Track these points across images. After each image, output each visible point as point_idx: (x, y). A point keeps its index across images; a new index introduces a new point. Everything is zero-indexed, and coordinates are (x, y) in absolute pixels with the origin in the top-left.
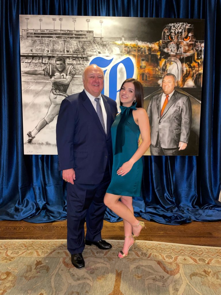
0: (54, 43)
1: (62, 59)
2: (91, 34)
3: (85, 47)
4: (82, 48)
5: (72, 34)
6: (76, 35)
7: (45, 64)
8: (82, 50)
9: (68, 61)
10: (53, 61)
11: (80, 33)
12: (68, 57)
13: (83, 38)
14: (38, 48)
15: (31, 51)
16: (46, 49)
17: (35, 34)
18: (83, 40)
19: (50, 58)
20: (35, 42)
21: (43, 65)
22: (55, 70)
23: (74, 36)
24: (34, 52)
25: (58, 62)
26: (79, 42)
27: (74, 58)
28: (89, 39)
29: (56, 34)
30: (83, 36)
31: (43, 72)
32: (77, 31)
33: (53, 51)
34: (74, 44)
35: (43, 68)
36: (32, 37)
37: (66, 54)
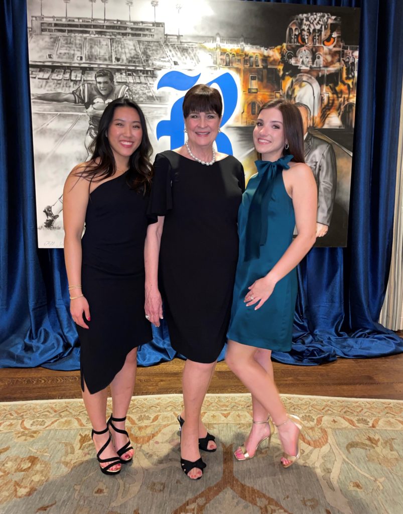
0: (93, 43)
1: (108, 73)
2: (161, 29)
3: (149, 53)
4: (145, 53)
5: (126, 28)
6: (132, 29)
7: (75, 82)
8: (144, 58)
9: (118, 77)
10: (91, 77)
11: (141, 26)
12: (119, 70)
13: (145, 35)
14: (63, 51)
15: (50, 56)
16: (78, 54)
17: (56, 25)
18: (146, 39)
19: (84, 70)
20: (56, 40)
21: (72, 84)
22: (95, 93)
23: (129, 31)
24: (55, 58)
25: (100, 79)
26: (139, 42)
27: (130, 73)
28: (156, 38)
29: (95, 26)
30: (146, 32)
31: (72, 97)
32: (135, 23)
33: (90, 57)
34: (129, 47)
35: (72, 90)
36: (50, 31)
37: (114, 65)
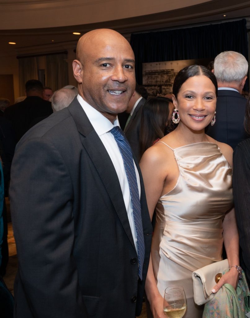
0: (157, 77)
1: (160, 86)
2: (173, 71)
3: (170, 79)
4: (169, 79)
5: (164, 72)
6: (166, 72)
7: (153, 89)
8: (169, 80)
9: (163, 87)
10: (156, 88)
11: (168, 71)
12: (163, 85)
13: (169, 74)
14: (150, 80)
15: (147, 82)
16: (154, 81)
17: (149, 73)
18: (170, 74)
19: (155, 86)
20: (148, 77)
21: (152, 90)
22: (157, 92)
23: (165, 73)
24: (149, 83)
25: (159, 88)
26: (168, 76)
27: (166, 85)
28: (172, 74)
29: (157, 72)
30: (170, 73)
31: (152, 94)
32: (167, 70)
33: (157, 82)
34: (165, 77)
35: (152, 92)
36: (147, 75)
37: (162, 83)
